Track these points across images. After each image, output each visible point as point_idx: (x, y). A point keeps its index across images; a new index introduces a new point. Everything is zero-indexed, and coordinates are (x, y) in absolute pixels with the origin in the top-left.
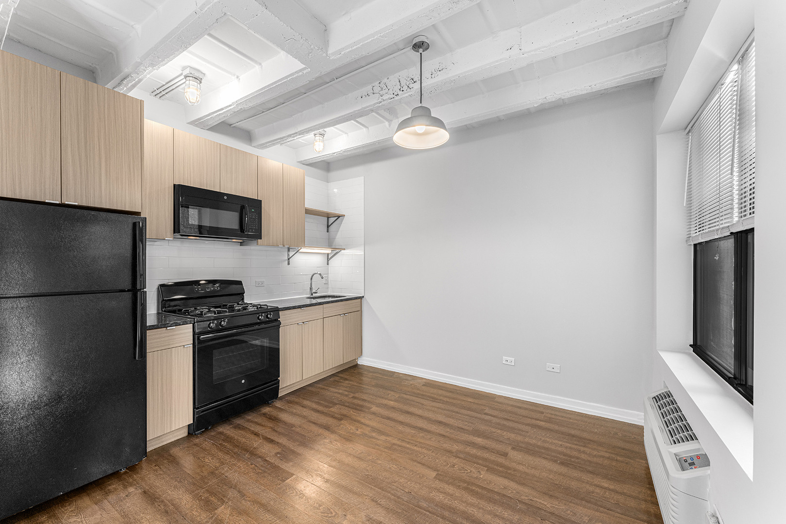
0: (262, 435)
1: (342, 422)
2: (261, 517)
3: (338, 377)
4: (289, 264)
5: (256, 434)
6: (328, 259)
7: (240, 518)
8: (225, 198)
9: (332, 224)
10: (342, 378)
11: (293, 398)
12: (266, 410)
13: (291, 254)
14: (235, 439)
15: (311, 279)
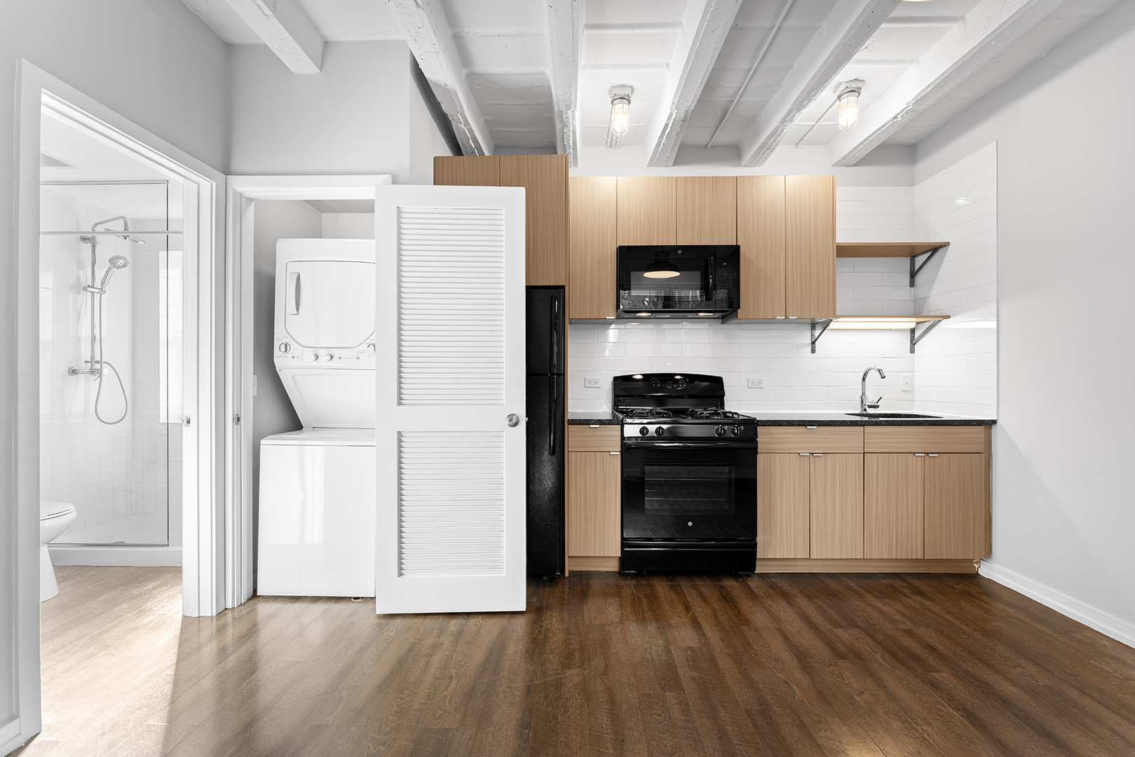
0: (693, 613)
1: (841, 663)
2: (598, 715)
3: (905, 582)
4: (813, 351)
5: (688, 608)
6: (912, 341)
7: (579, 697)
8: (680, 252)
9: (921, 268)
10: (911, 587)
11: (785, 586)
12: (730, 584)
13: (817, 333)
14: (658, 601)
15: (864, 379)
